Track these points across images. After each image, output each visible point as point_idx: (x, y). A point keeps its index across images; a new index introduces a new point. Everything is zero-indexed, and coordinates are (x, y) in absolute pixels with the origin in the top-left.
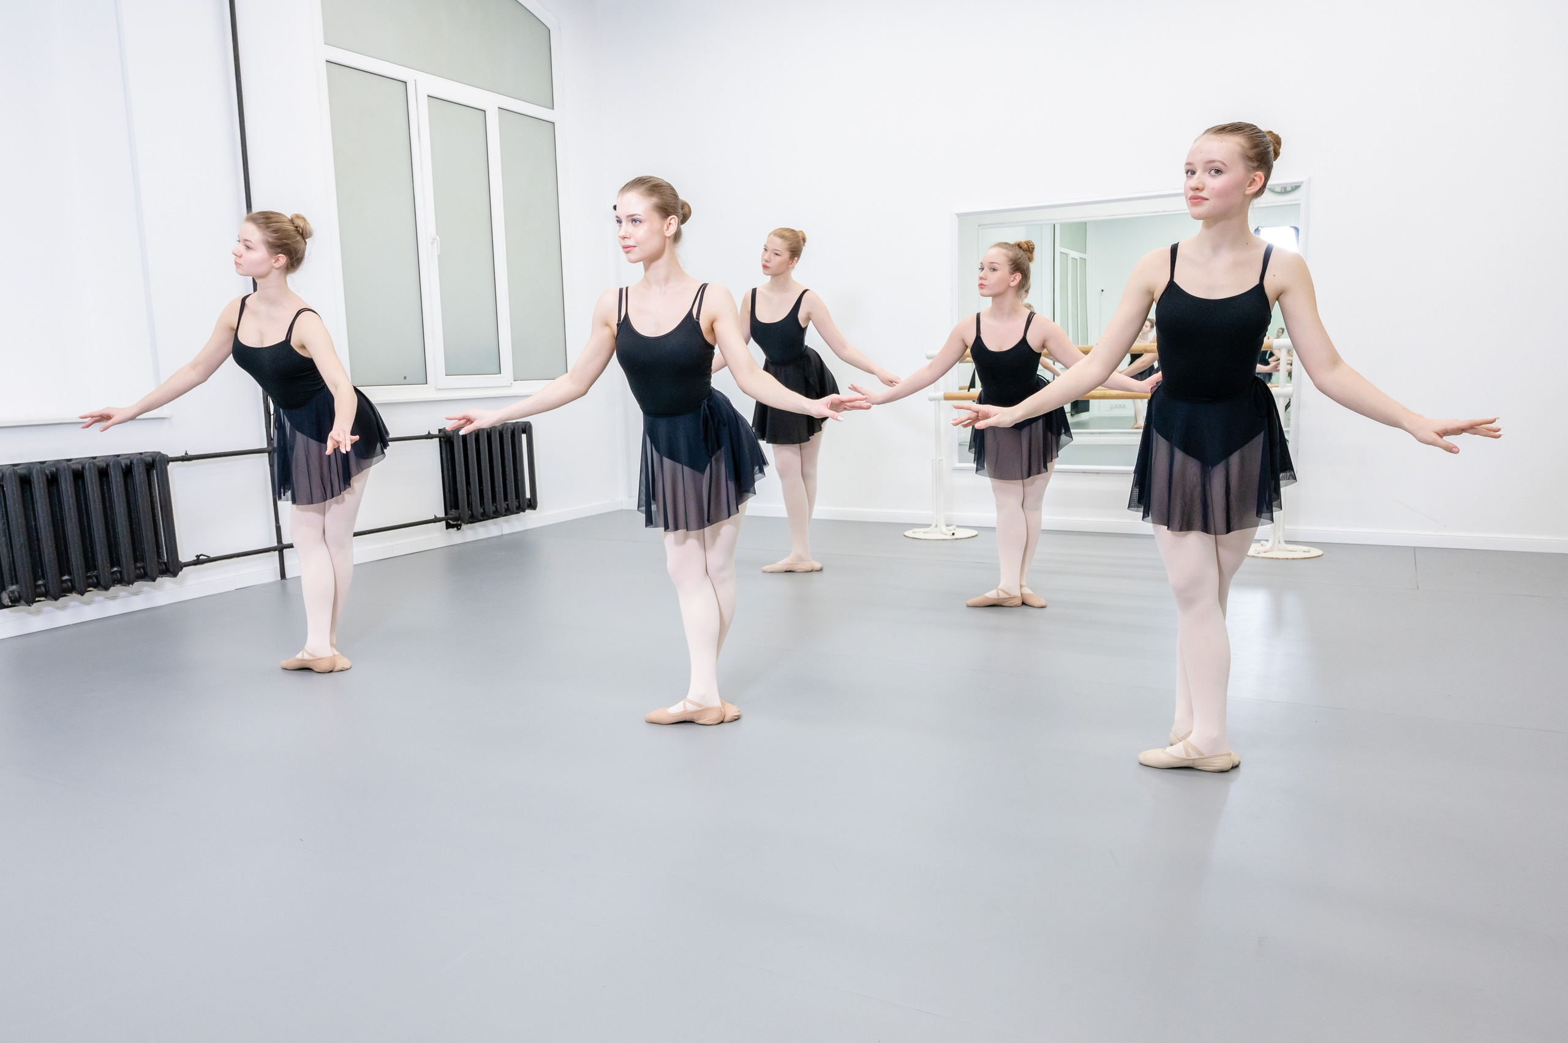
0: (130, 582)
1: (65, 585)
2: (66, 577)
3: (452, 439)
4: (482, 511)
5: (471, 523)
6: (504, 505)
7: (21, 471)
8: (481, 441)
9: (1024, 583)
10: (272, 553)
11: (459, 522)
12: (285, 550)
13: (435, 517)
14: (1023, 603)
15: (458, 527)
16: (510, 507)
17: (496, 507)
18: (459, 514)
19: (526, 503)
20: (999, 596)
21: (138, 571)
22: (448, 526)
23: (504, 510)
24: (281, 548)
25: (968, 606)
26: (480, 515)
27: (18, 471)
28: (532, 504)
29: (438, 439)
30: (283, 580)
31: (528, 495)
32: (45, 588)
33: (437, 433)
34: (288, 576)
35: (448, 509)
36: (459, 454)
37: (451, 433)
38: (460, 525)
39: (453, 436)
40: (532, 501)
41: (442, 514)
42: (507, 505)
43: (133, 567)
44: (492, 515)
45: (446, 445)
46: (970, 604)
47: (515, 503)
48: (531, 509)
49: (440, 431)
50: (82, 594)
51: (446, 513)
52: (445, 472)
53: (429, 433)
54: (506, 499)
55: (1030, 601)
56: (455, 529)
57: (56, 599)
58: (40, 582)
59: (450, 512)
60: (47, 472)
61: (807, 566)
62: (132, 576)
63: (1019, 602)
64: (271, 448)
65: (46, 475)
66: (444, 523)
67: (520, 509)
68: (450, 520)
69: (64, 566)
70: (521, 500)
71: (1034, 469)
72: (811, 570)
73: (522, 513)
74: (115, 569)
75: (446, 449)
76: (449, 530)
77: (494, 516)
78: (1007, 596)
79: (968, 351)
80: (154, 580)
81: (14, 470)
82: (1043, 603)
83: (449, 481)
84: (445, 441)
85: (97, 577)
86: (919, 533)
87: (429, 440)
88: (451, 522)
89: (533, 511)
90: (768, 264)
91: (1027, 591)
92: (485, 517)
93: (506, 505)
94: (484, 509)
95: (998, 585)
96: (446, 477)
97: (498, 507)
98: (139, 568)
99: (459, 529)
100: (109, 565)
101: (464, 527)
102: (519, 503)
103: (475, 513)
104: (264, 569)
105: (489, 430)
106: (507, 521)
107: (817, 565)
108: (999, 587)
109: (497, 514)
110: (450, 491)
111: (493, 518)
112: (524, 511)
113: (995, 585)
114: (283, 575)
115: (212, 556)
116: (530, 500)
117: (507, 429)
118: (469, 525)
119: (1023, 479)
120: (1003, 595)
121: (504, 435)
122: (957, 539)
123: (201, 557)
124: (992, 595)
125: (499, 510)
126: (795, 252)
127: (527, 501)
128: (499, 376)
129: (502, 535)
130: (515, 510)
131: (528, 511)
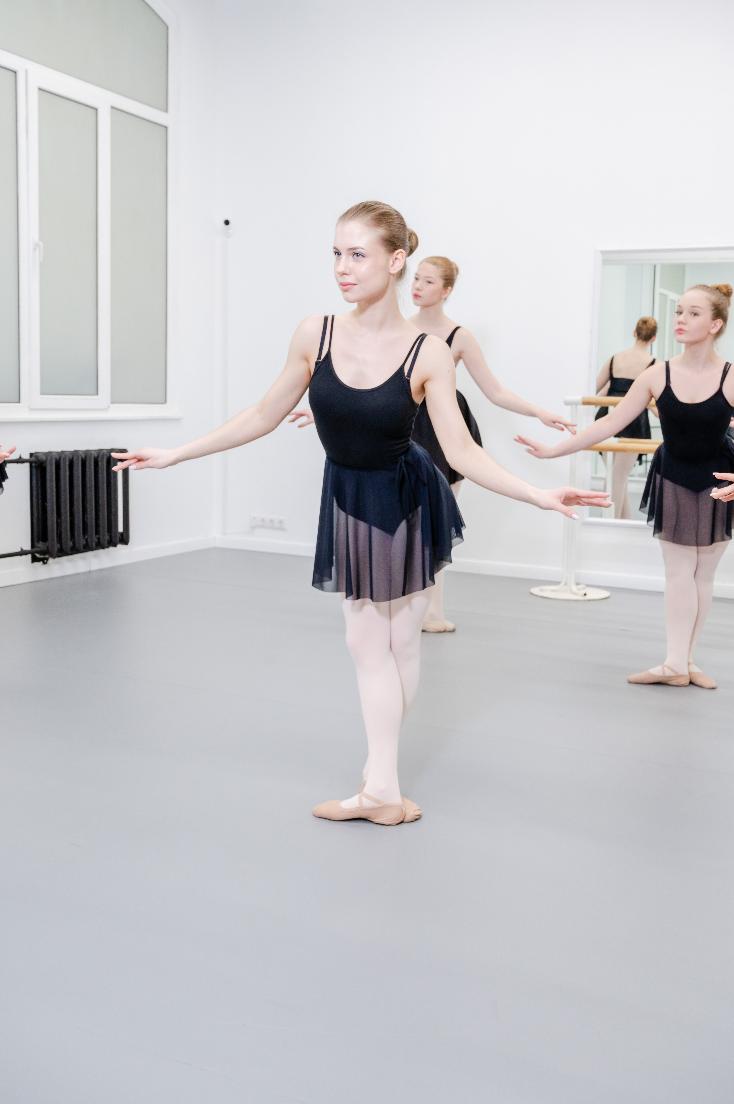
3: (44, 465)
4: (71, 544)
5: (59, 556)
6: (95, 540)
8: (75, 468)
9: (691, 661)
11: (47, 556)
13: (22, 550)
14: (691, 683)
15: (44, 561)
16: (101, 541)
17: (87, 540)
18: (48, 547)
19: (118, 537)
20: (664, 673)
22: (34, 560)
23: (94, 545)
25: (630, 682)
26: (69, 549)
28: (124, 539)
29: (27, 465)
31: (121, 529)
33: (27, 457)
35: (35, 540)
36: (51, 480)
37: (44, 458)
38: (47, 559)
39: (46, 462)
40: (125, 536)
41: (28, 547)
42: (99, 539)
44: (82, 549)
45: (37, 470)
46: (632, 680)
47: (107, 537)
48: (123, 544)
49: (31, 455)
51: (33, 546)
52: (35, 500)
53: (20, 457)
54: (97, 532)
55: (698, 681)
56: (41, 563)
59: (36, 544)
61: (440, 627)
63: (687, 682)
66: (29, 556)
67: (112, 543)
68: (38, 552)
70: (113, 533)
71: (718, 535)
72: (443, 630)
73: (112, 549)
75: (37, 477)
76: (36, 564)
77: (83, 550)
78: (673, 674)
79: (653, 401)
82: (713, 685)
83: (38, 509)
84: (37, 467)
86: (547, 591)
87: (20, 465)
88: (38, 555)
89: (124, 546)
90: (420, 293)
91: (695, 669)
92: (75, 550)
93: (97, 540)
94: (74, 543)
95: (664, 660)
96: (35, 507)
97: (89, 540)
99: (45, 563)
101: (51, 560)
102: (111, 537)
103: (64, 546)
105: (84, 456)
106: (96, 556)
107: (450, 626)
108: (666, 663)
109: (87, 548)
110: (38, 521)
111: (83, 552)
112: (115, 545)
113: (660, 660)
116: (122, 534)
117: (103, 455)
118: (57, 559)
119: (697, 545)
120: (669, 673)
121: (100, 463)
122: (589, 600)
124: (656, 672)
125: (90, 544)
126: (449, 281)
127: (119, 536)
128: (96, 397)
129: (90, 572)
130: (106, 544)
131: (120, 546)
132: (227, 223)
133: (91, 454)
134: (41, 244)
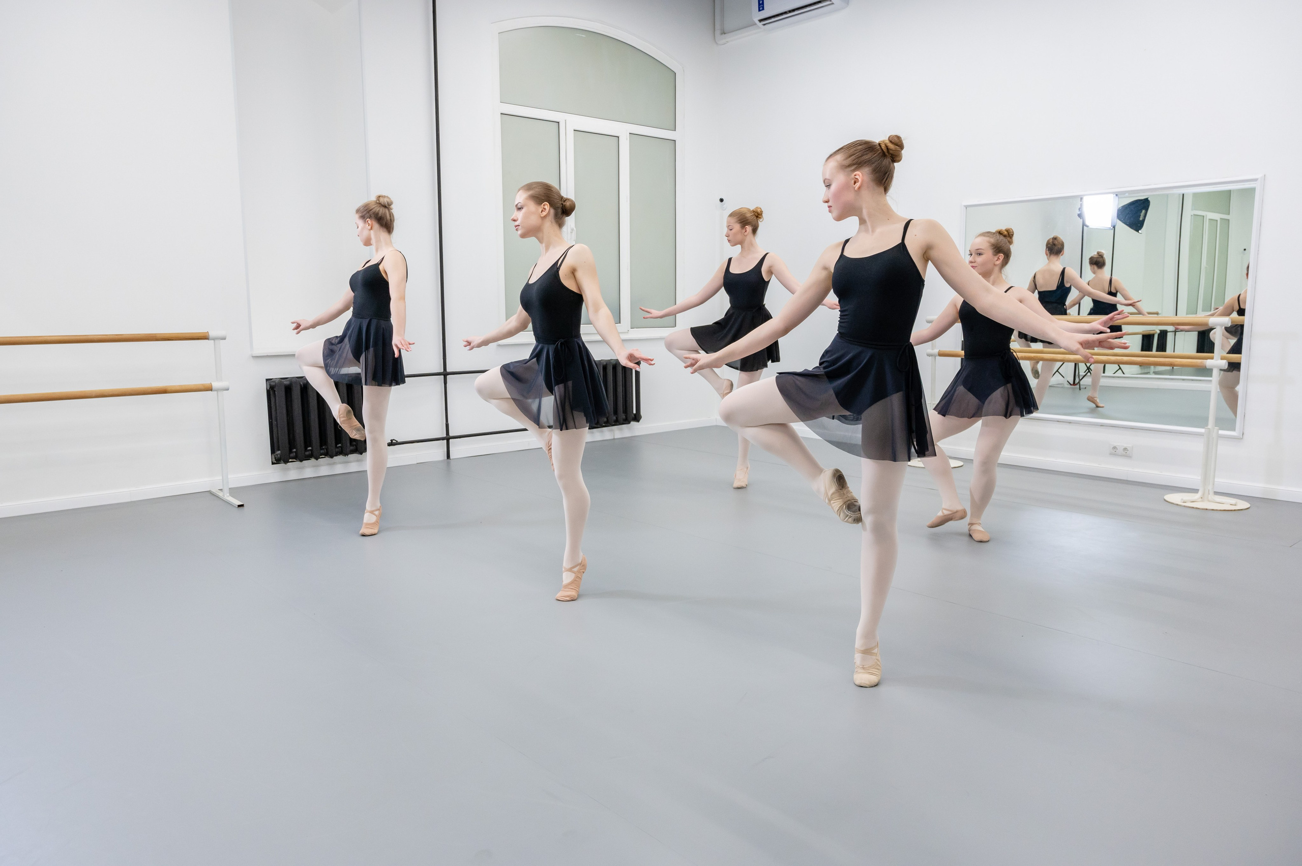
0: (346, 454)
1: (307, 453)
2: (310, 448)
7: (286, 383)
10: (441, 441)
12: (450, 440)
16: (619, 419)
21: (352, 448)
23: (613, 422)
24: (448, 438)
27: (285, 383)
28: (637, 418)
30: (448, 460)
31: (635, 412)
32: (296, 454)
34: (451, 457)
40: (637, 416)
43: (349, 444)
47: (623, 417)
48: (636, 422)
50: (317, 459)
57: (301, 461)
58: (295, 450)
60: (302, 383)
62: (348, 450)
64: (445, 372)
65: (301, 386)
67: (627, 421)
69: (307, 442)
70: (628, 414)
74: (340, 445)
77: (605, 425)
80: (361, 454)
81: (281, 381)
85: (327, 450)
93: (615, 419)
98: (353, 446)
100: (334, 442)
102: (626, 416)
104: (436, 452)
105: (605, 363)
106: (619, 429)
109: (607, 424)
112: (629, 423)
114: (448, 456)
115: (399, 441)
116: (635, 415)
123: (394, 441)
127: (633, 416)
128: (619, 324)
129: (614, 439)
130: (622, 422)
131: (632, 423)
132: (722, 200)
133: (610, 362)
134: (575, 229)
